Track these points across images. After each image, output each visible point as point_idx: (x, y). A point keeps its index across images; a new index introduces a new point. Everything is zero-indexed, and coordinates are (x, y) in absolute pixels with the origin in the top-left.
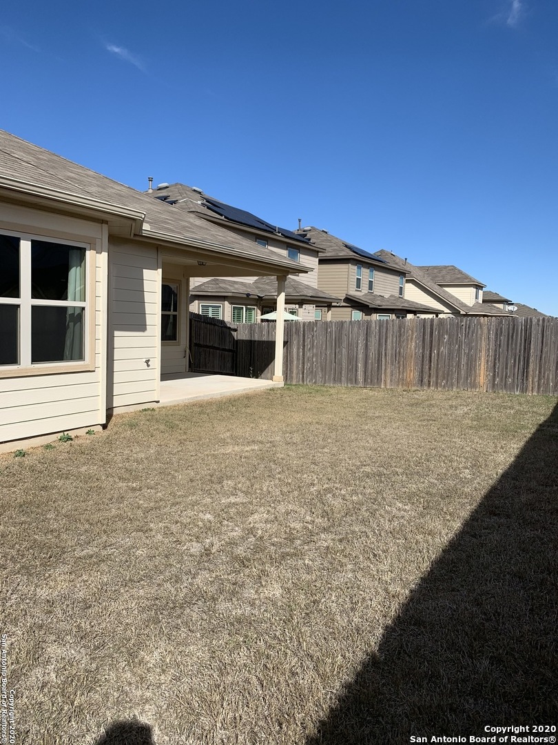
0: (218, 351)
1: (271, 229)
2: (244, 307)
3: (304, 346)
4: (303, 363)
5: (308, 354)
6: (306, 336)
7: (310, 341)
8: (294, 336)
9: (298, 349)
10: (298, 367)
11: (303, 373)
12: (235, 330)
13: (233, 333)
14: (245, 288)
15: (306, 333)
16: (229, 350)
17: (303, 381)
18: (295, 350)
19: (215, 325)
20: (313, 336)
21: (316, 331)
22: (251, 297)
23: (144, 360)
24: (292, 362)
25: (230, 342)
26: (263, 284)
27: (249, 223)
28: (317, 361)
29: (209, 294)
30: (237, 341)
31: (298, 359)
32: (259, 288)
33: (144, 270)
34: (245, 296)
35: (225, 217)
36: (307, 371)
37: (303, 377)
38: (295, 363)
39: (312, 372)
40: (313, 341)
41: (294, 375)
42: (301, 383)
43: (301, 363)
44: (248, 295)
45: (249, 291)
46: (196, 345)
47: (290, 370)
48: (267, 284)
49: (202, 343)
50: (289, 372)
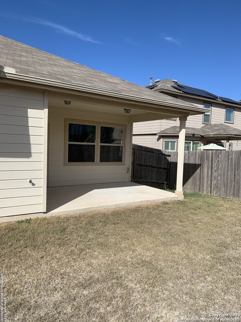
0: (155, 169)
1: (215, 98)
2: (192, 142)
3: (212, 168)
4: (211, 180)
5: (215, 174)
6: (214, 161)
7: (216, 165)
8: (205, 161)
9: (208, 170)
10: (207, 182)
11: (211, 187)
12: (170, 156)
13: (167, 157)
14: (193, 131)
15: (214, 158)
16: (164, 169)
17: (211, 193)
18: (206, 171)
19: (153, 152)
20: (218, 161)
21: (220, 158)
22: (195, 136)
23: (29, 180)
24: (203, 179)
25: (165, 163)
26: (206, 129)
27: (199, 94)
28: (221, 180)
29: (169, 135)
30: (170, 162)
31: (208, 177)
32: (203, 131)
33: (28, 109)
34: (192, 135)
35: (183, 92)
36: (214, 186)
37: (211, 190)
38: (206, 179)
39: (217, 187)
40: (219, 165)
41: (205, 188)
42: (209, 194)
43: (209, 180)
44: (194, 135)
45: (196, 133)
46: (138, 165)
47: (202, 184)
48: (209, 128)
49: (143, 164)
50: (201, 185)
